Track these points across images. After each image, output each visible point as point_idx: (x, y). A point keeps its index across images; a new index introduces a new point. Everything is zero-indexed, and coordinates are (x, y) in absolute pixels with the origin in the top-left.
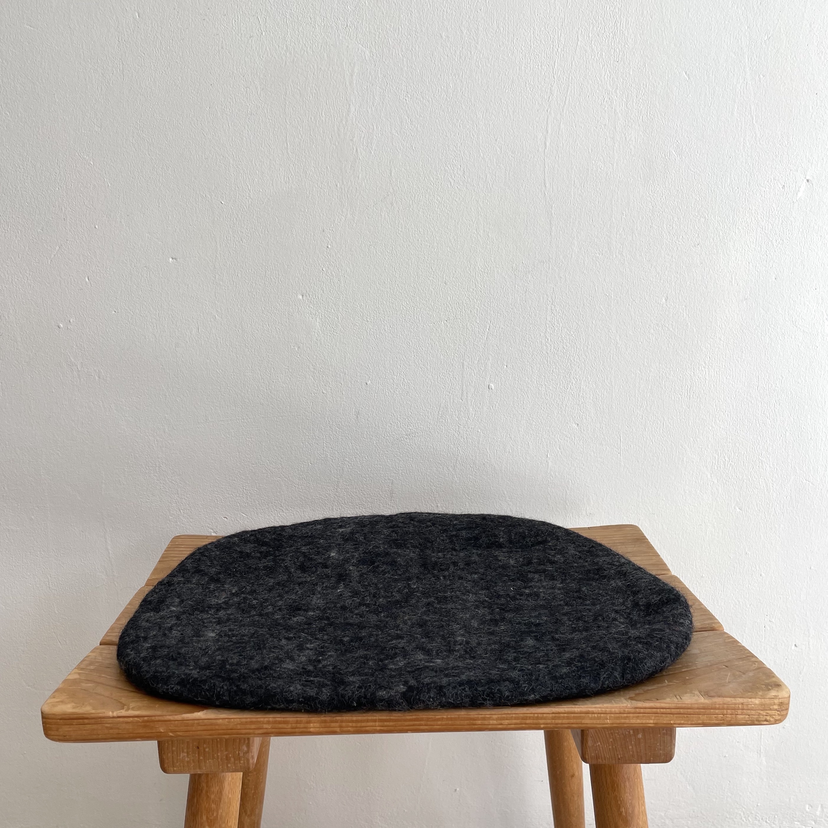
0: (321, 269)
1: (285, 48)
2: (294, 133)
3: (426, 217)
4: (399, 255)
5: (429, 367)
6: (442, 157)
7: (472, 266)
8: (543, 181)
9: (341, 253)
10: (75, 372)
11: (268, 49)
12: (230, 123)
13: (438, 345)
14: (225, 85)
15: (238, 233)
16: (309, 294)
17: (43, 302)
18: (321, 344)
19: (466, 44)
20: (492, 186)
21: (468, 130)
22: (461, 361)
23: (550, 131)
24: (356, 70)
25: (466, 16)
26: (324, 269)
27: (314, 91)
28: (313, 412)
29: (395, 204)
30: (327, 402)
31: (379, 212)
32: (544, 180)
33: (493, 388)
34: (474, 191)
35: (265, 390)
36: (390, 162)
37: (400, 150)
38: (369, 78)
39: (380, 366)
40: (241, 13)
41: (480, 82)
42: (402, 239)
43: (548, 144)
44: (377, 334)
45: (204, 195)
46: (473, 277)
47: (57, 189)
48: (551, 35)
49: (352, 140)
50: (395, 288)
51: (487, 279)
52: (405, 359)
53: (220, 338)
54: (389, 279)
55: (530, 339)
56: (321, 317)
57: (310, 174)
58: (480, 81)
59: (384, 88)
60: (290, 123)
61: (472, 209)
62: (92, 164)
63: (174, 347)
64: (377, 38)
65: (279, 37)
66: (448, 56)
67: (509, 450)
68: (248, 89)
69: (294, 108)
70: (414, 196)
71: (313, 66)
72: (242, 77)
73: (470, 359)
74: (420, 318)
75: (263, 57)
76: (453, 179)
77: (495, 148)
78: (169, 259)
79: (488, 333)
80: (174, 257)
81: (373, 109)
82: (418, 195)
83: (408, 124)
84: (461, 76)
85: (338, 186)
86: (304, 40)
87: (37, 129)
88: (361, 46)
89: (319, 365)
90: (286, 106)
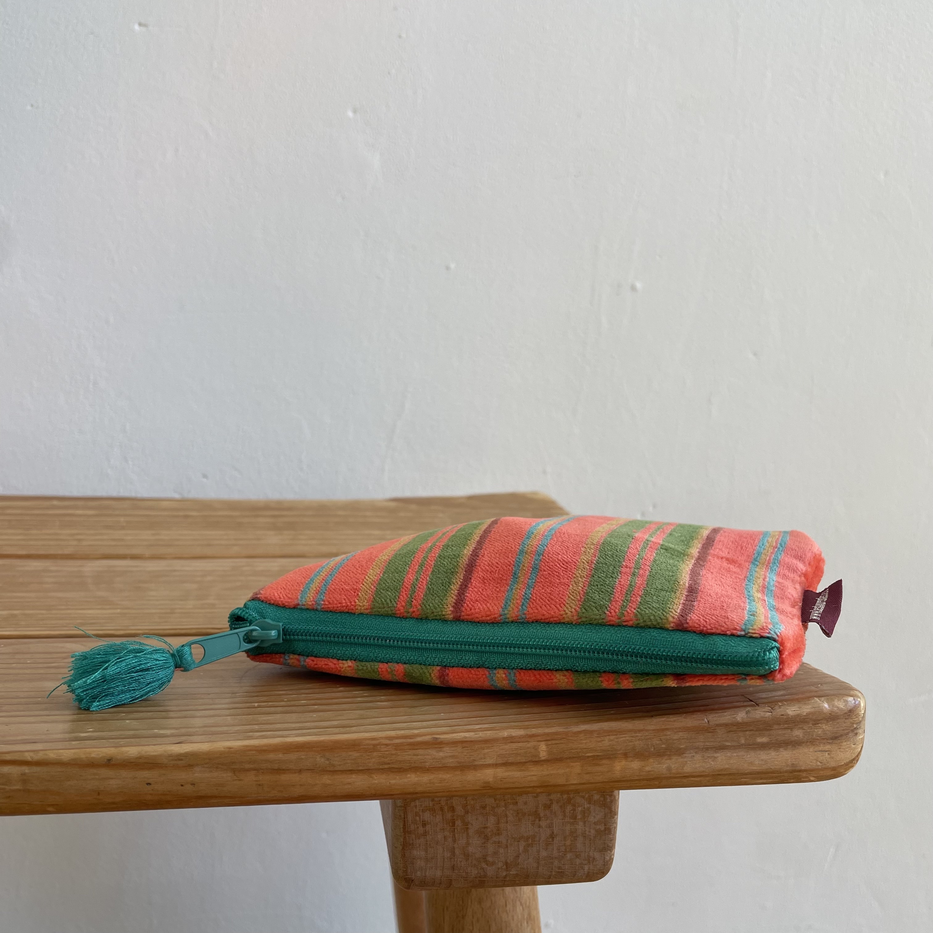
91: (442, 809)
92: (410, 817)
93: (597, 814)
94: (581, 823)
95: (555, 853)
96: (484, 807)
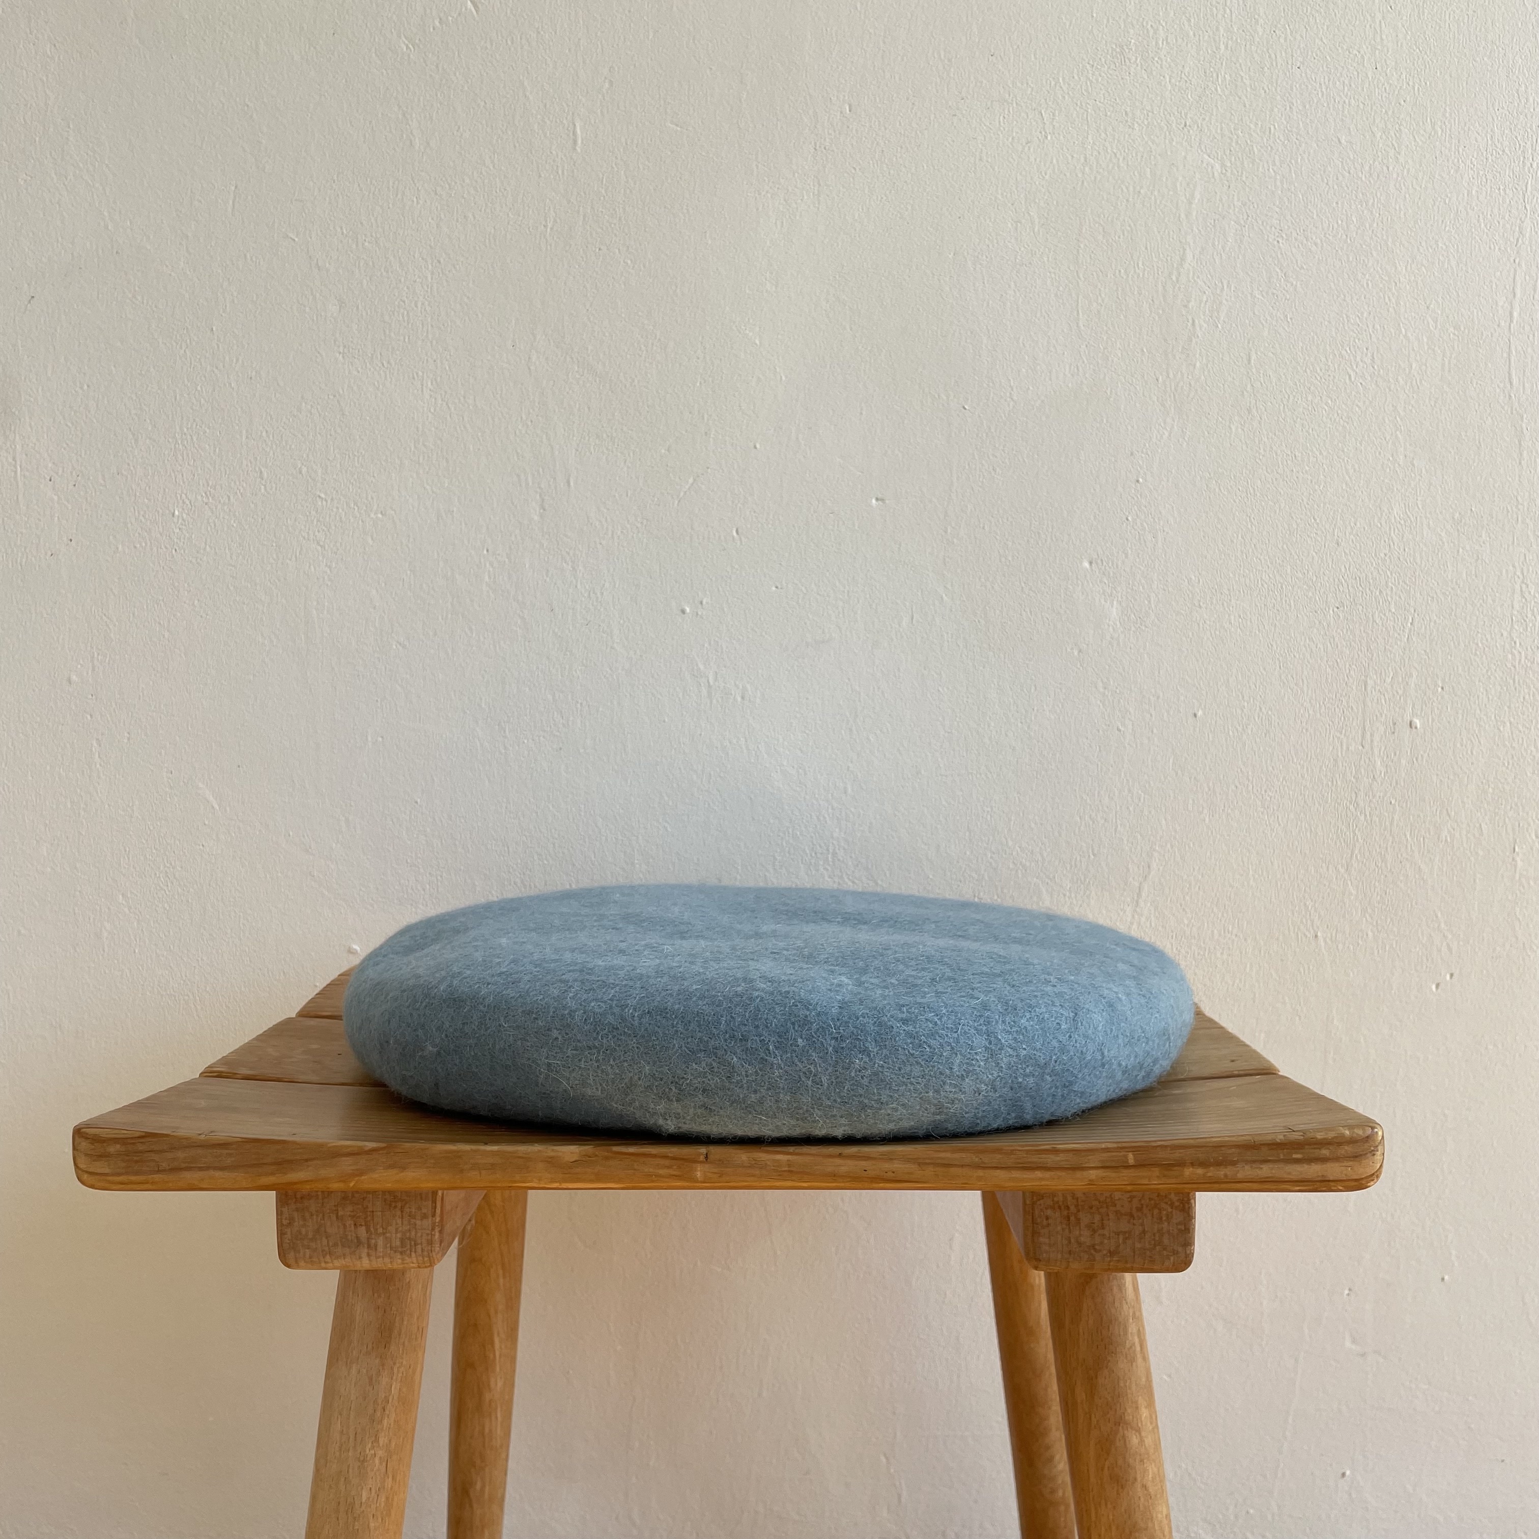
0: (1124, 519)
1: (1082, 160)
2: (1091, 295)
3: (1307, 431)
4: (1258, 494)
5: (1305, 689)
6: (1336, 333)
7: (1384, 514)
8: (1507, 375)
9: (1160, 491)
10: (703, 688)
11: (1055, 161)
12: (986, 278)
13: (1322, 650)
14: (982, 218)
15: (989, 458)
16: (1102, 560)
17: (660, 569)
18: (1118, 644)
19: (1380, 154)
20: (1421, 381)
21: (1381, 290)
22: (1363, 677)
23: (1518, 295)
24: (1197, 196)
25: (1381, 111)
26: (1129, 518)
27: (1128, 228)
28: (1099, 763)
29: (1254, 411)
30: (1125, 747)
31: (1228, 423)
32: (1509, 374)
33: (1418, 726)
34: (1390, 390)
35: (1020, 724)
36: (1249, 343)
37: (1266, 322)
38: (1218, 207)
39: (1220, 684)
40: (1015, 105)
41: (1402, 216)
42: (1264, 468)
43: (1515, 314)
44: (1216, 629)
45: (937, 396)
46: (1385, 532)
47: (698, 384)
48: (1521, 142)
49: (1186, 306)
50: (1251, 550)
51: (1411, 537)
52: (1263, 672)
53: (948, 633)
54: (1240, 535)
55: (1484, 641)
56: (1120, 599)
57: (1113, 361)
58: (1402, 213)
59: (1242, 222)
60: (1085, 279)
61: (1387, 421)
62: (758, 342)
63: (870, 648)
64: (1234, 144)
65: (1074, 143)
66: (1349, 173)
67: (1446, 837)
68: (1019, 224)
69: (1093, 255)
70: (1287, 397)
71: (1127, 188)
72: (1010, 205)
73: (1378, 675)
74: (1292, 604)
75: (1046, 174)
76: (1354, 370)
77: (1426, 322)
78: (871, 500)
79: (1410, 630)
80: (880, 496)
81: (1224, 257)
82: (1294, 397)
83: (1280, 281)
84: (1370, 203)
85: (1160, 380)
86: (1114, 147)
87: (674, 287)
88: (1206, 156)
89: (1114, 682)
90: (1081, 251)
91: (1060, 1207)
92: (1037, 1212)
93: (1178, 1217)
94: (1166, 1224)
95: (1147, 1246)
96: (1091, 1208)
